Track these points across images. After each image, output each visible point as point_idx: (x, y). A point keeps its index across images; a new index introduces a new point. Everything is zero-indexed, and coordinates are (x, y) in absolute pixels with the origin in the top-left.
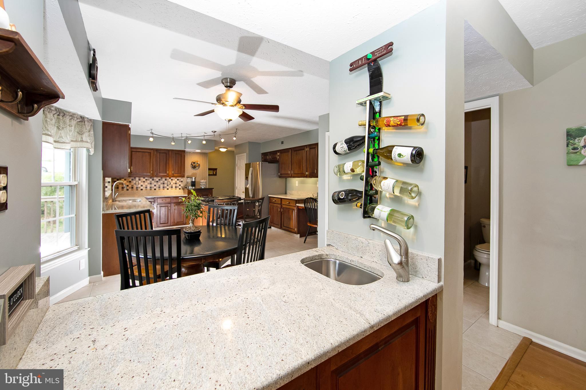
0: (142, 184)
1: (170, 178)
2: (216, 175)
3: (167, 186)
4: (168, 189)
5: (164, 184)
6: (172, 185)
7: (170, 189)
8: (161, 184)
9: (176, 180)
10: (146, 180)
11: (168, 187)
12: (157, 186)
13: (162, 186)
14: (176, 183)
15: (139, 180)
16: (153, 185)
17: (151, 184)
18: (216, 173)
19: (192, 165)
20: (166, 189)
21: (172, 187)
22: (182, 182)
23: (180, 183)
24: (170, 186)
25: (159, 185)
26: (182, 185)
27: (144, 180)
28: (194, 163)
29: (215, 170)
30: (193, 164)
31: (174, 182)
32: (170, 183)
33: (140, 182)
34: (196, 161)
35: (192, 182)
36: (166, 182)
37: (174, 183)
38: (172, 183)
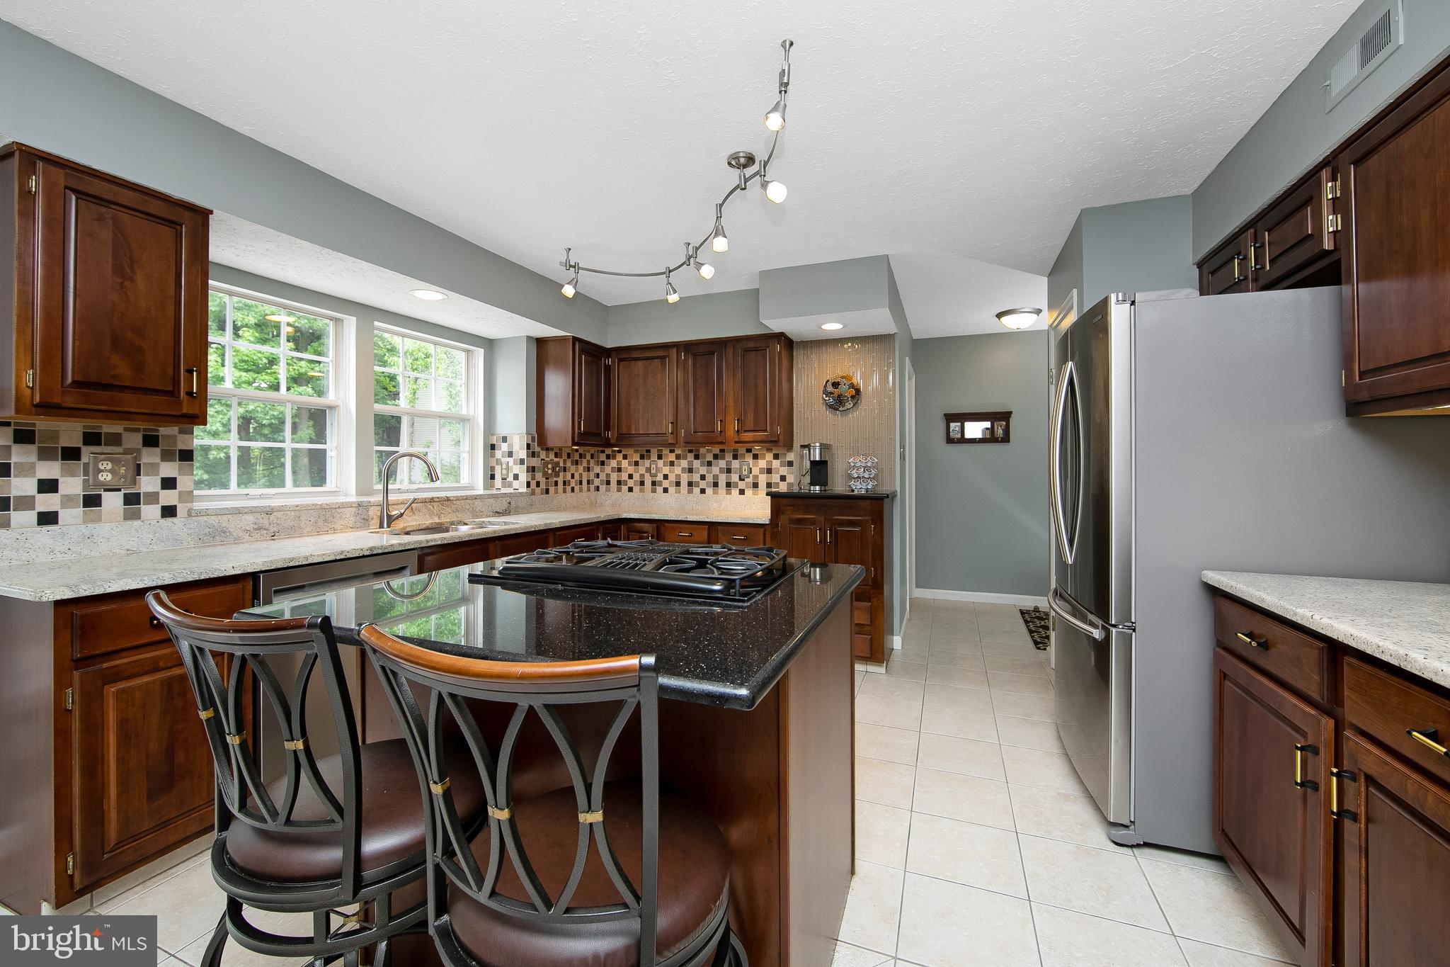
0: (666, 470)
1: (749, 451)
2: (1006, 439)
3: (741, 479)
4: (742, 492)
5: (729, 471)
6: (756, 477)
7: (749, 492)
8: (721, 470)
9: (769, 456)
10: (678, 457)
11: (742, 485)
12: (710, 478)
13: (722, 480)
14: (769, 471)
15: (660, 457)
16: (696, 478)
17: (690, 470)
18: (1007, 430)
19: (828, 394)
20: (735, 492)
21: (755, 485)
22: (790, 464)
23: (784, 471)
24: (750, 480)
25: (716, 477)
26: (793, 476)
27: (672, 457)
28: (835, 385)
29: (1000, 420)
30: (830, 389)
31: (762, 463)
32: (750, 471)
33: (660, 463)
34: (842, 377)
35: (813, 463)
36: (735, 464)
37: (762, 471)
38: (756, 471)
